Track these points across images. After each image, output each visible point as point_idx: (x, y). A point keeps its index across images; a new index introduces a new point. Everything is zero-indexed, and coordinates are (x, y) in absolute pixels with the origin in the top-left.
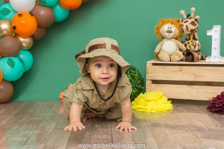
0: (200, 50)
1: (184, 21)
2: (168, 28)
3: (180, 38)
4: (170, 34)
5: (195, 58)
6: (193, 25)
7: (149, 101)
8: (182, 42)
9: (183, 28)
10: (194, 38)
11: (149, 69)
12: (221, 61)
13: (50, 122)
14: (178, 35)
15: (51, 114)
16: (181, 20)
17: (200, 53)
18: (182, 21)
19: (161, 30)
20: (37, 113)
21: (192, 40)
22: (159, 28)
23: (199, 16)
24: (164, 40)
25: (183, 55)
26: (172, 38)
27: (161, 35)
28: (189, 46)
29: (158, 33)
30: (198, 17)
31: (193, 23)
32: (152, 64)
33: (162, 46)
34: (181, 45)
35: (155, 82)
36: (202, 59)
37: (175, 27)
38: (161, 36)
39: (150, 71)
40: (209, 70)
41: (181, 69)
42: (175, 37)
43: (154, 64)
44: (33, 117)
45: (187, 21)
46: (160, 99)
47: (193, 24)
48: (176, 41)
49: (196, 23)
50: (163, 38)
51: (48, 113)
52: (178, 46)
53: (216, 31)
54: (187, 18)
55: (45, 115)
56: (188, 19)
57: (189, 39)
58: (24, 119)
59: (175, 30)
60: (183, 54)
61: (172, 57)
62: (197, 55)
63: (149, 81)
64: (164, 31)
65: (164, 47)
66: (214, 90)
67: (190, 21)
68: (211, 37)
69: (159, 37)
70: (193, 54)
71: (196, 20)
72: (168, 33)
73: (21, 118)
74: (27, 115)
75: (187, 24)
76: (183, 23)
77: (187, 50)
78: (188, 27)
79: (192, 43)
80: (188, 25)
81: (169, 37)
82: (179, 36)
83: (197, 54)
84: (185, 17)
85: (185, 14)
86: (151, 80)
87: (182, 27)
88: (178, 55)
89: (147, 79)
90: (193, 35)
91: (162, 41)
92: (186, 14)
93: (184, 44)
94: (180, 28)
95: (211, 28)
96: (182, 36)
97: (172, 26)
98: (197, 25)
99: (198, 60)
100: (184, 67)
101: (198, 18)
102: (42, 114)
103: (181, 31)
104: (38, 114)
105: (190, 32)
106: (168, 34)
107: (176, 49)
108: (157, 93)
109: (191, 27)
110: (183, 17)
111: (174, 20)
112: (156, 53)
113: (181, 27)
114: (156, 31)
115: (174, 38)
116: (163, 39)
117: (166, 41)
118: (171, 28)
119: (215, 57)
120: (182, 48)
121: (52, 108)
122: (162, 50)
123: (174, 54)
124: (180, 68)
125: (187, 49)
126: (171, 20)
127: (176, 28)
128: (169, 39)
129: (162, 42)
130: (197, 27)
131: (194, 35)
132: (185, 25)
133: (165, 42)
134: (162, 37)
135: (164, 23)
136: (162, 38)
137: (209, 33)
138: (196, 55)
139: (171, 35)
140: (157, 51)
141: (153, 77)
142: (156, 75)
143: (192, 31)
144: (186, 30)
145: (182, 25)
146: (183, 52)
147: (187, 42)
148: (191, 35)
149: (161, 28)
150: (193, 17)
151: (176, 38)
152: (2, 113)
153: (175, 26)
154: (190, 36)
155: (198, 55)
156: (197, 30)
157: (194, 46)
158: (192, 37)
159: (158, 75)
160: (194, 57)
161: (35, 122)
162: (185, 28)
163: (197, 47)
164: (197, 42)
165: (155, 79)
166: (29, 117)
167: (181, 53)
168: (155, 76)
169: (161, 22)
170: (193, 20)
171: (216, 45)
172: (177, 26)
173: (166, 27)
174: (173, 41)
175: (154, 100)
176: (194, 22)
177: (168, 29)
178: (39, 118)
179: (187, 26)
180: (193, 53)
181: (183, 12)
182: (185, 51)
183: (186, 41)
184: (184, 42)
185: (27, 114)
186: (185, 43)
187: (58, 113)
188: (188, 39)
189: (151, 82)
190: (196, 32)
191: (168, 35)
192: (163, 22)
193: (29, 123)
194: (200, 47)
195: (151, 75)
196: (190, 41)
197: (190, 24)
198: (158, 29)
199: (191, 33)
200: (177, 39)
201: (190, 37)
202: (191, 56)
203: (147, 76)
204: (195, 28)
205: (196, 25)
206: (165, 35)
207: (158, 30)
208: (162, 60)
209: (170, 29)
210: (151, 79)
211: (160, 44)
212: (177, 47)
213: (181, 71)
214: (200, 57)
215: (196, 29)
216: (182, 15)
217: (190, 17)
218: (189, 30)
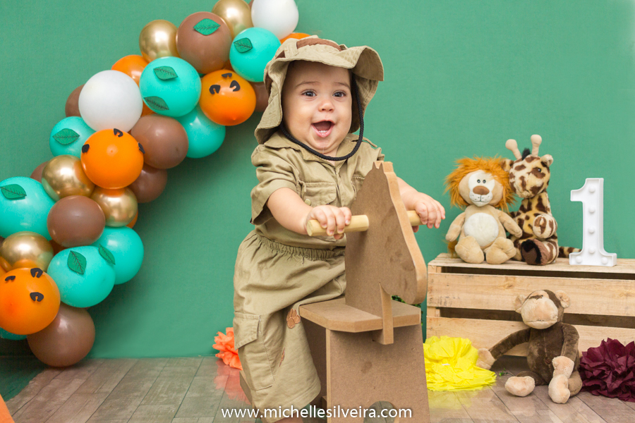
0: (556, 235)
1: (516, 165)
2: (479, 181)
3: (507, 204)
4: (483, 196)
5: (543, 257)
6: (536, 176)
7: (437, 361)
8: (513, 215)
9: (513, 183)
10: (541, 207)
11: (432, 281)
12: (605, 264)
13: (197, 418)
14: (502, 198)
15: (195, 395)
16: (508, 162)
17: (556, 241)
18: (511, 165)
19: (462, 185)
20: (161, 392)
21: (535, 210)
22: (456, 180)
23: (550, 154)
24: (469, 210)
25: (515, 249)
26: (488, 204)
27: (460, 195)
28: (530, 226)
29: (455, 192)
30: (548, 157)
31: (536, 172)
32: (440, 269)
33: (463, 223)
34: (509, 224)
35: (448, 312)
36: (562, 254)
37: (495, 178)
38: (461, 199)
39: (435, 287)
40: (578, 287)
41: (510, 283)
42: (495, 202)
43: (446, 270)
44: (152, 404)
45: (522, 167)
46: (463, 354)
47: (538, 174)
48: (499, 211)
49: (544, 170)
50: (467, 204)
51: (188, 393)
52: (503, 224)
53: (592, 193)
54: (523, 159)
55: (181, 399)
56: (524, 162)
57: (529, 209)
58: (131, 408)
59: (496, 187)
60: (516, 244)
61: (488, 251)
62: (548, 249)
63: (434, 310)
64: (469, 189)
65: (469, 227)
66: (591, 334)
67: (530, 166)
68: (580, 204)
69: (456, 202)
70: (539, 247)
71: (544, 164)
72: (478, 193)
73: (123, 407)
74: (137, 396)
75: (523, 173)
76: (512, 170)
77: (525, 235)
78: (526, 180)
79: (537, 220)
80: (525, 176)
81: (480, 204)
82: (504, 199)
83: (549, 245)
84: (518, 155)
85: (519, 147)
86: (437, 308)
87: (511, 180)
88: (502, 249)
89: (428, 305)
90: (537, 198)
91: (464, 211)
92: (520, 150)
93: (517, 218)
94: (506, 182)
95: (579, 185)
96: (511, 200)
97: (488, 176)
98: (548, 176)
99: (551, 260)
100: (518, 278)
101: (550, 161)
102: (174, 395)
103: (509, 188)
104: (163, 395)
105: (530, 193)
106: (479, 196)
107: (497, 232)
108: (456, 340)
109: (533, 181)
110: (514, 156)
111: (492, 162)
112: (448, 241)
113: (508, 178)
114: (448, 188)
115: (493, 205)
116: (467, 206)
117: (475, 213)
118: (484, 181)
119: (592, 254)
120: (513, 230)
121: (196, 378)
122: (466, 235)
123: (494, 245)
124: (507, 280)
125: (524, 233)
126: (484, 161)
127: (497, 182)
128: (481, 208)
129: (463, 214)
130: (547, 181)
131: (540, 199)
132: (518, 174)
133: (471, 214)
134: (465, 201)
135: (467, 169)
136: (465, 204)
137: (575, 197)
138: (545, 247)
139: (487, 198)
140: (451, 235)
141: (443, 301)
142: (450, 297)
143: (535, 190)
144: (521, 188)
145: (512, 176)
146: (514, 239)
147: (523, 216)
148: (532, 198)
149: (460, 181)
150: (537, 156)
151: (498, 206)
152: (75, 392)
153: (496, 176)
154: (530, 200)
155: (551, 248)
156: (548, 188)
157: (540, 226)
158: (535, 203)
159: (456, 297)
160: (542, 254)
161: (159, 416)
162: (517, 183)
163: (548, 230)
164: (549, 217)
165: (448, 306)
166: (143, 403)
167: (510, 243)
168: (448, 297)
169: (460, 167)
170: (536, 163)
171: (592, 224)
172: (499, 175)
173: (472, 180)
174: (491, 213)
175: (450, 358)
176: (541, 170)
177: (477, 184)
178: (167, 406)
179: (522, 178)
180: (538, 243)
181: (512, 143)
182: (520, 237)
183: (520, 212)
184: (516, 214)
185: (136, 394)
186: (519, 217)
187: (212, 391)
188: (526, 207)
189: (438, 312)
190: (544, 191)
191: (479, 200)
192: (467, 166)
193: (144, 419)
194: (556, 228)
195: (440, 296)
196: (530, 214)
197: (531, 174)
198: (453, 182)
199: (533, 195)
200: (499, 208)
201: (530, 204)
202: (533, 252)
203: (428, 298)
204: (543, 184)
205: (543, 175)
206: (470, 199)
207: (454, 184)
208: (465, 259)
209: (481, 184)
210: (440, 306)
211: (459, 218)
212: (499, 227)
213: (510, 286)
214: (555, 252)
215: (545, 186)
216: (511, 151)
217: (529, 156)
218: (528, 187)
